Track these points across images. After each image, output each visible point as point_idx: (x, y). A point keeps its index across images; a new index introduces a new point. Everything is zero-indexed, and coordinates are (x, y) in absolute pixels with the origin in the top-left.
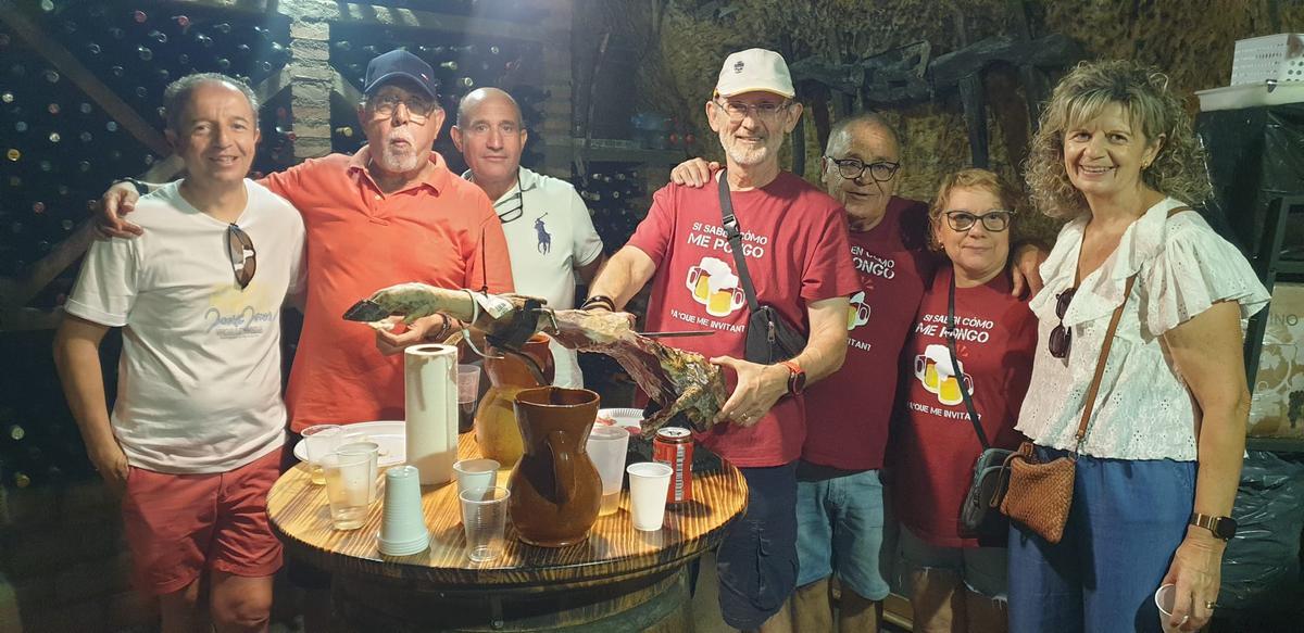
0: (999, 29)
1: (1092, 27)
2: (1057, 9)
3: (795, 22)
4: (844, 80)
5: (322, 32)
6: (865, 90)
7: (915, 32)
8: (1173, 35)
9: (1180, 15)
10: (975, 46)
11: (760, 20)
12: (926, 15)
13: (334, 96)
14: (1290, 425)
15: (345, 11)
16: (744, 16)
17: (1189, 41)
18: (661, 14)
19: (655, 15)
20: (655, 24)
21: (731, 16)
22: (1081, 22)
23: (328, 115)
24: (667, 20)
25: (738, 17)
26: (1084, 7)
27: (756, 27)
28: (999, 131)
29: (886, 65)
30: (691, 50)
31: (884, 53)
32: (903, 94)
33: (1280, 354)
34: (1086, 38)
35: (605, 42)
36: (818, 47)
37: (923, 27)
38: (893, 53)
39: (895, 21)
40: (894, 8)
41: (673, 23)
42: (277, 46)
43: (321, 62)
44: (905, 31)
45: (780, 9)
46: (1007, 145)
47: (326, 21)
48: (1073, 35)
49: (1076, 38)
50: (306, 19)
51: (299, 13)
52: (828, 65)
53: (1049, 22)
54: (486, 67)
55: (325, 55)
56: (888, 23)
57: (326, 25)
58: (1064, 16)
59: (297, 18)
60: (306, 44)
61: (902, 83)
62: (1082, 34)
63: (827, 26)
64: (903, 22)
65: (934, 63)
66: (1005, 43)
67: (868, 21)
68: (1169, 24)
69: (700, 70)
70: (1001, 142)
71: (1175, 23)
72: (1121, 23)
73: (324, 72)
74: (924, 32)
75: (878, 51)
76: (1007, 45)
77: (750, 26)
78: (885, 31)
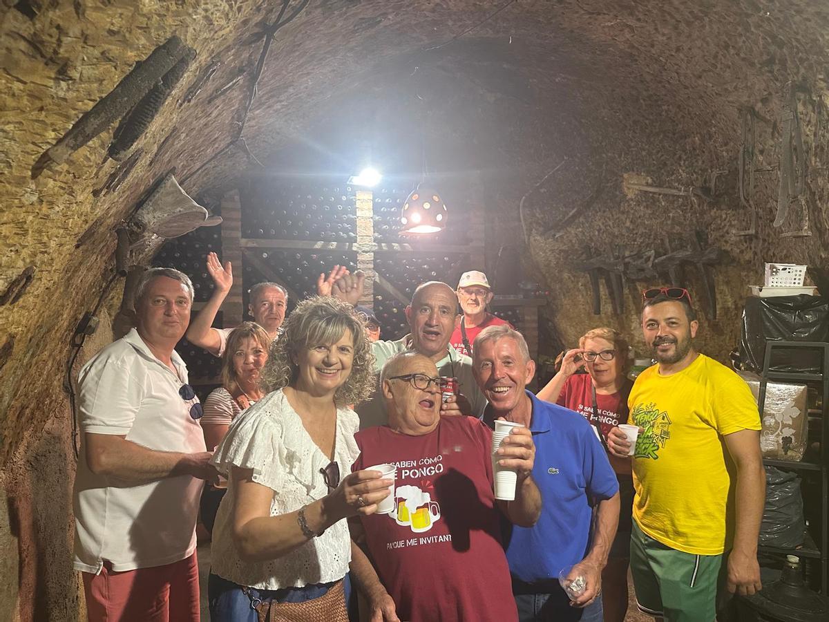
0: (688, 244)
1: (732, 244)
2: (713, 236)
3: (591, 239)
4: (615, 268)
5: (370, 256)
6: (625, 273)
7: (648, 245)
8: (769, 250)
9: (770, 241)
10: (675, 253)
11: (575, 239)
12: (652, 237)
13: (375, 282)
14: (783, 453)
15: (380, 247)
16: (567, 237)
17: (776, 253)
18: (529, 236)
19: (526, 237)
20: (526, 240)
21: (561, 237)
22: (726, 242)
23: (372, 291)
24: (532, 239)
25: (565, 237)
26: (726, 235)
27: (574, 241)
28: (695, 294)
29: (634, 261)
30: (545, 252)
31: (635, 255)
32: (643, 275)
33: (775, 418)
34: (729, 249)
35: (501, 250)
36: (604, 251)
37: (652, 243)
38: (639, 256)
39: (638, 239)
40: (636, 234)
41: (535, 240)
42: (352, 264)
43: (370, 269)
44: (644, 245)
45: (584, 233)
46: (699, 301)
47: (373, 252)
48: (723, 248)
49: (724, 250)
50: (363, 252)
51: (361, 249)
52: (607, 261)
53: (710, 242)
54: (442, 266)
55: (372, 266)
56: (635, 241)
57: (372, 254)
58: (717, 239)
59: (360, 251)
60: (363, 262)
61: (643, 270)
62: (728, 248)
63: (606, 241)
64: (641, 240)
65: (656, 261)
66: (688, 252)
67: (626, 240)
68: (766, 244)
69: (550, 261)
70: (695, 300)
71: (769, 244)
72: (746, 242)
73: (371, 273)
74: (653, 246)
75: (632, 254)
76: (689, 253)
77: (571, 241)
78: (634, 244)
